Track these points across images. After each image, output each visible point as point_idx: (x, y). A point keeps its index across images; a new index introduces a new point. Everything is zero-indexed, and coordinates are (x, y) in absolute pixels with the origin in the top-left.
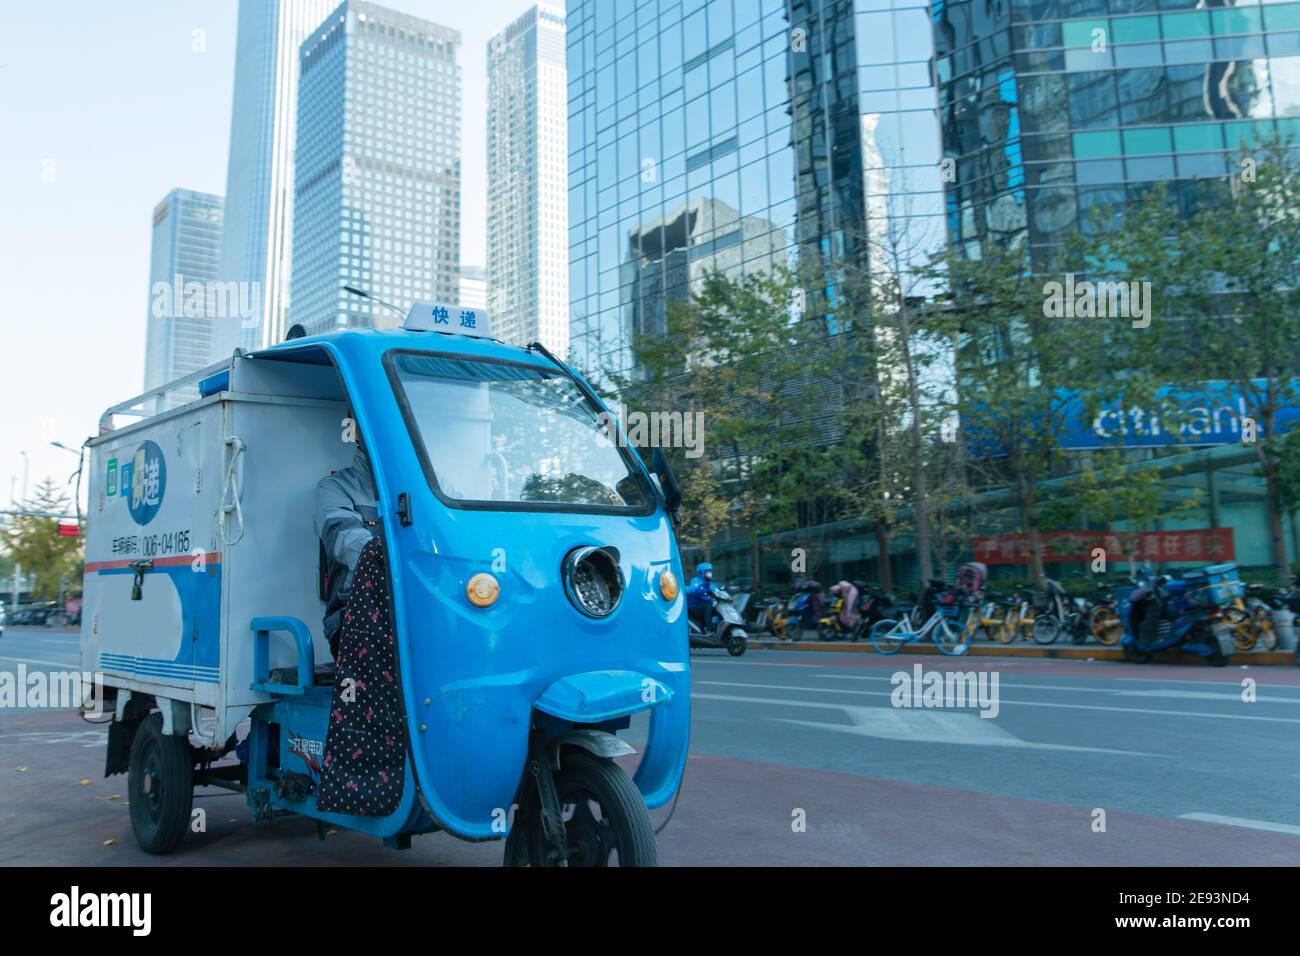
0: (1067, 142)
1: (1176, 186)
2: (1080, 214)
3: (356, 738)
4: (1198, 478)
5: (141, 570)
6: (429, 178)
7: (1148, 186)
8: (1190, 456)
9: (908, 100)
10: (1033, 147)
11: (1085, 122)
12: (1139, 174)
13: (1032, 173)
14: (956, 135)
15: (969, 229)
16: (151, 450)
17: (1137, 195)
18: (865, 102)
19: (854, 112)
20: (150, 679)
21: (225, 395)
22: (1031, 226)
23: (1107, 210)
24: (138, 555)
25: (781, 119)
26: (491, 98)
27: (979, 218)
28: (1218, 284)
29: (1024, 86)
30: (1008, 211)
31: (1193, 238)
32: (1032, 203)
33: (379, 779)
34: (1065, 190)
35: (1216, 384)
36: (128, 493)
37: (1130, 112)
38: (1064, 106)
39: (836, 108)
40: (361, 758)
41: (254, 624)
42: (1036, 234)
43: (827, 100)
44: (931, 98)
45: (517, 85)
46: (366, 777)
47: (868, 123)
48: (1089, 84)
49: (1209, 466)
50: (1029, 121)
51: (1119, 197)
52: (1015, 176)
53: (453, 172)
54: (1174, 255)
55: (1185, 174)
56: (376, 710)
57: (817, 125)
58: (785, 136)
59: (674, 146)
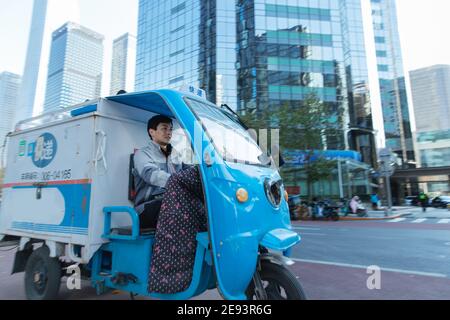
0: (267, 87)
1: (291, 101)
2: (270, 106)
3: (166, 259)
4: (292, 174)
5: (40, 186)
6: (92, 77)
7: (285, 101)
8: (290, 169)
9: (229, 72)
10: (259, 88)
11: (272, 83)
12: (283, 97)
13: (259, 95)
14: (241, 82)
15: (243, 107)
16: (48, 137)
17: (282, 103)
18: (218, 71)
19: (215, 73)
20: (43, 233)
21: (96, 113)
22: (257, 108)
23: (275, 106)
24: (39, 180)
25: (196, 72)
26: (113, 56)
27: (245, 105)
28: (299, 126)
29: (258, 72)
30: (252, 104)
31: (295, 114)
32: (258, 102)
33: (177, 277)
34: (266, 99)
35: (297, 151)
36: (33, 155)
37: (282, 82)
38: (266, 78)
39: (211, 71)
40: (169, 268)
41: (104, 210)
42: (259, 110)
43: (208, 69)
44: (235, 72)
45: (121, 54)
46: (171, 277)
47: (219, 77)
48: (273, 73)
49: (296, 171)
50: (258, 81)
51: (278, 103)
52: (254, 94)
53: (99, 77)
54: (290, 118)
55: (294, 99)
56: (177, 247)
57: (205, 76)
58: (197, 78)
59: (166, 77)
